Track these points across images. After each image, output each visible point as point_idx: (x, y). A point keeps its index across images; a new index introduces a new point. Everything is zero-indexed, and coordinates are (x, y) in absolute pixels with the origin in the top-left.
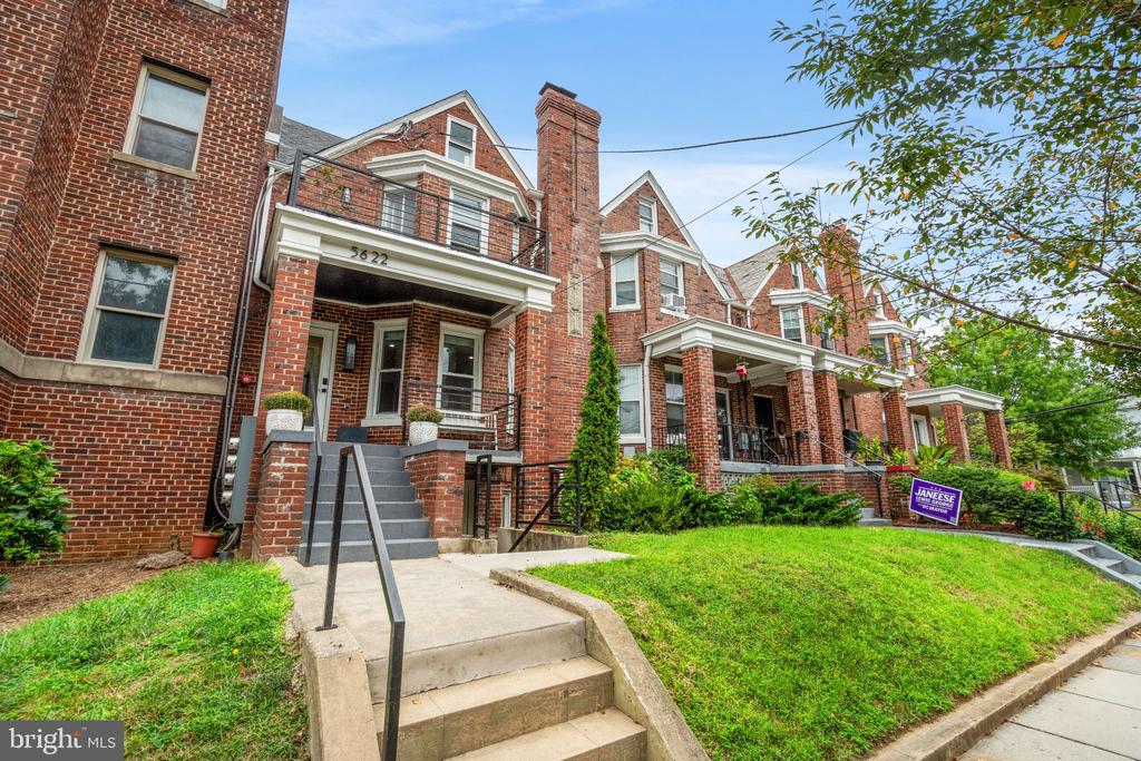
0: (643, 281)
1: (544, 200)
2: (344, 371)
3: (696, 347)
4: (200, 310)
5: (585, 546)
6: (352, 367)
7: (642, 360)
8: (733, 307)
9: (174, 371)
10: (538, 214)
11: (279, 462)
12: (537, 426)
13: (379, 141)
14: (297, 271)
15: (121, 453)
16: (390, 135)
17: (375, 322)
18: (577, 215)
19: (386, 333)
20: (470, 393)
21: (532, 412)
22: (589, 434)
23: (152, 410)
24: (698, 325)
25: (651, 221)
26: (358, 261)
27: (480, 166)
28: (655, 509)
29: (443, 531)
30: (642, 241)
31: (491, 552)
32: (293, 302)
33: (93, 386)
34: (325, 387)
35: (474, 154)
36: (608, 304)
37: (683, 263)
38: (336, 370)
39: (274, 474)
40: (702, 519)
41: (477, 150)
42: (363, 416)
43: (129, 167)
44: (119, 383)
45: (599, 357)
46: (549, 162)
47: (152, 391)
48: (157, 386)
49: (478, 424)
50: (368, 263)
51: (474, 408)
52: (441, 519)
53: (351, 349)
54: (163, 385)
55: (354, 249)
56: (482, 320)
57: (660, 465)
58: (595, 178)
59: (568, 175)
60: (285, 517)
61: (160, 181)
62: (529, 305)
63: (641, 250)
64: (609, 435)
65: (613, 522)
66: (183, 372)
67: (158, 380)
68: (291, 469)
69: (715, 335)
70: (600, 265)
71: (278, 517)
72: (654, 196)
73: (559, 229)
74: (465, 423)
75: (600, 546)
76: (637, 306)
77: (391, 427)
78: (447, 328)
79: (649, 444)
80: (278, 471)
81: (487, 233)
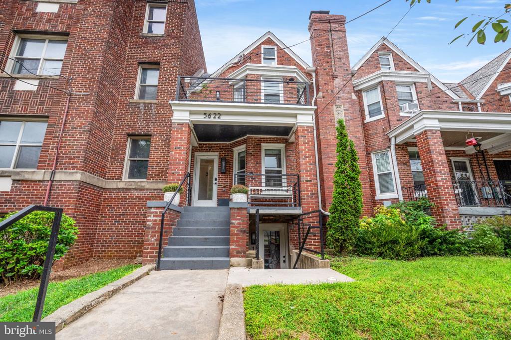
0: (385, 100)
1: (316, 71)
2: (222, 173)
3: (426, 131)
4: (160, 155)
5: (328, 267)
6: (224, 172)
7: (390, 147)
8: (463, 103)
9: (152, 181)
10: (314, 79)
11: (151, 217)
12: (310, 191)
13: (231, 67)
14: (180, 129)
15: (135, 215)
16: (236, 63)
17: (234, 149)
18: (336, 73)
19: (238, 154)
20: (281, 177)
21: (305, 183)
22: (339, 194)
23: (145, 197)
24: (424, 116)
25: (389, 65)
26: (207, 119)
27: (279, 63)
28: (395, 242)
29: (235, 254)
30: (381, 77)
31: (260, 268)
32: (179, 143)
33: (126, 189)
35: (276, 60)
36: (363, 118)
37: (415, 83)
38: (218, 173)
39: (148, 223)
40: (440, 250)
41: (278, 57)
43: (135, 104)
44: (134, 187)
45: (341, 146)
46: (316, 50)
47: (144, 189)
48: (146, 187)
49: (285, 193)
50: (212, 120)
51: (283, 184)
52: (233, 247)
53: (224, 163)
54: (147, 186)
55: (205, 114)
56: (284, 139)
57: (407, 211)
58: (346, 51)
59: (328, 54)
60: (153, 244)
61: (145, 106)
62: (298, 124)
63: (382, 81)
64: (354, 193)
65: (366, 249)
66: (154, 181)
67: (146, 185)
68: (156, 220)
69: (441, 120)
70: (354, 97)
71: (150, 244)
72: (390, 50)
73: (325, 84)
74: (278, 193)
75: (337, 268)
76: (383, 116)
78: (265, 146)
79: (401, 199)
80: (151, 221)
81: (283, 95)
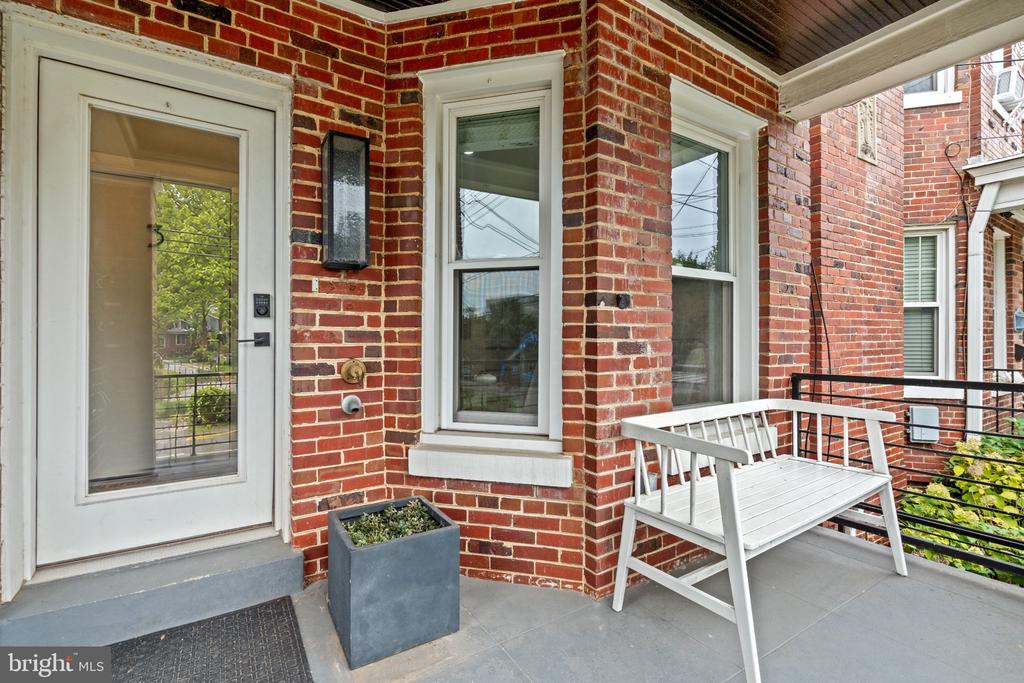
2: (331, 268)
6: (358, 253)
17: (425, 77)
19: (463, 123)
34: (263, 325)
38: (296, 268)
42: (409, 436)
53: (349, 198)
77: (526, 489)
